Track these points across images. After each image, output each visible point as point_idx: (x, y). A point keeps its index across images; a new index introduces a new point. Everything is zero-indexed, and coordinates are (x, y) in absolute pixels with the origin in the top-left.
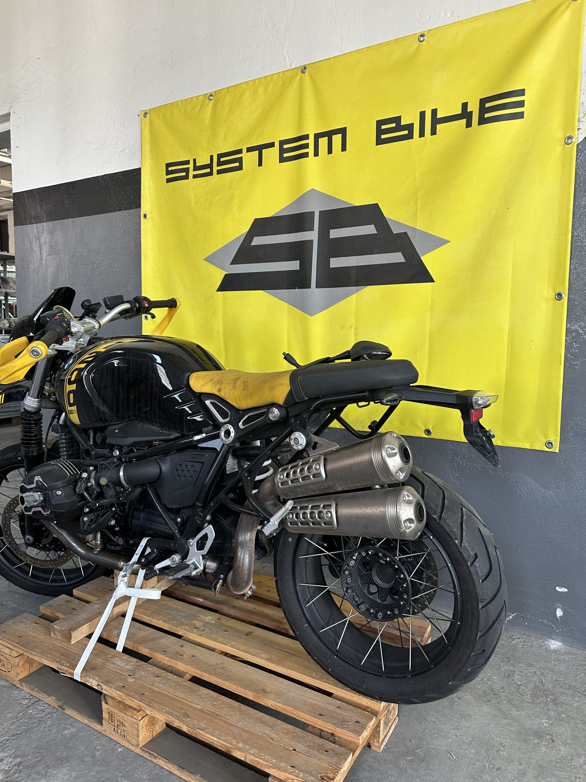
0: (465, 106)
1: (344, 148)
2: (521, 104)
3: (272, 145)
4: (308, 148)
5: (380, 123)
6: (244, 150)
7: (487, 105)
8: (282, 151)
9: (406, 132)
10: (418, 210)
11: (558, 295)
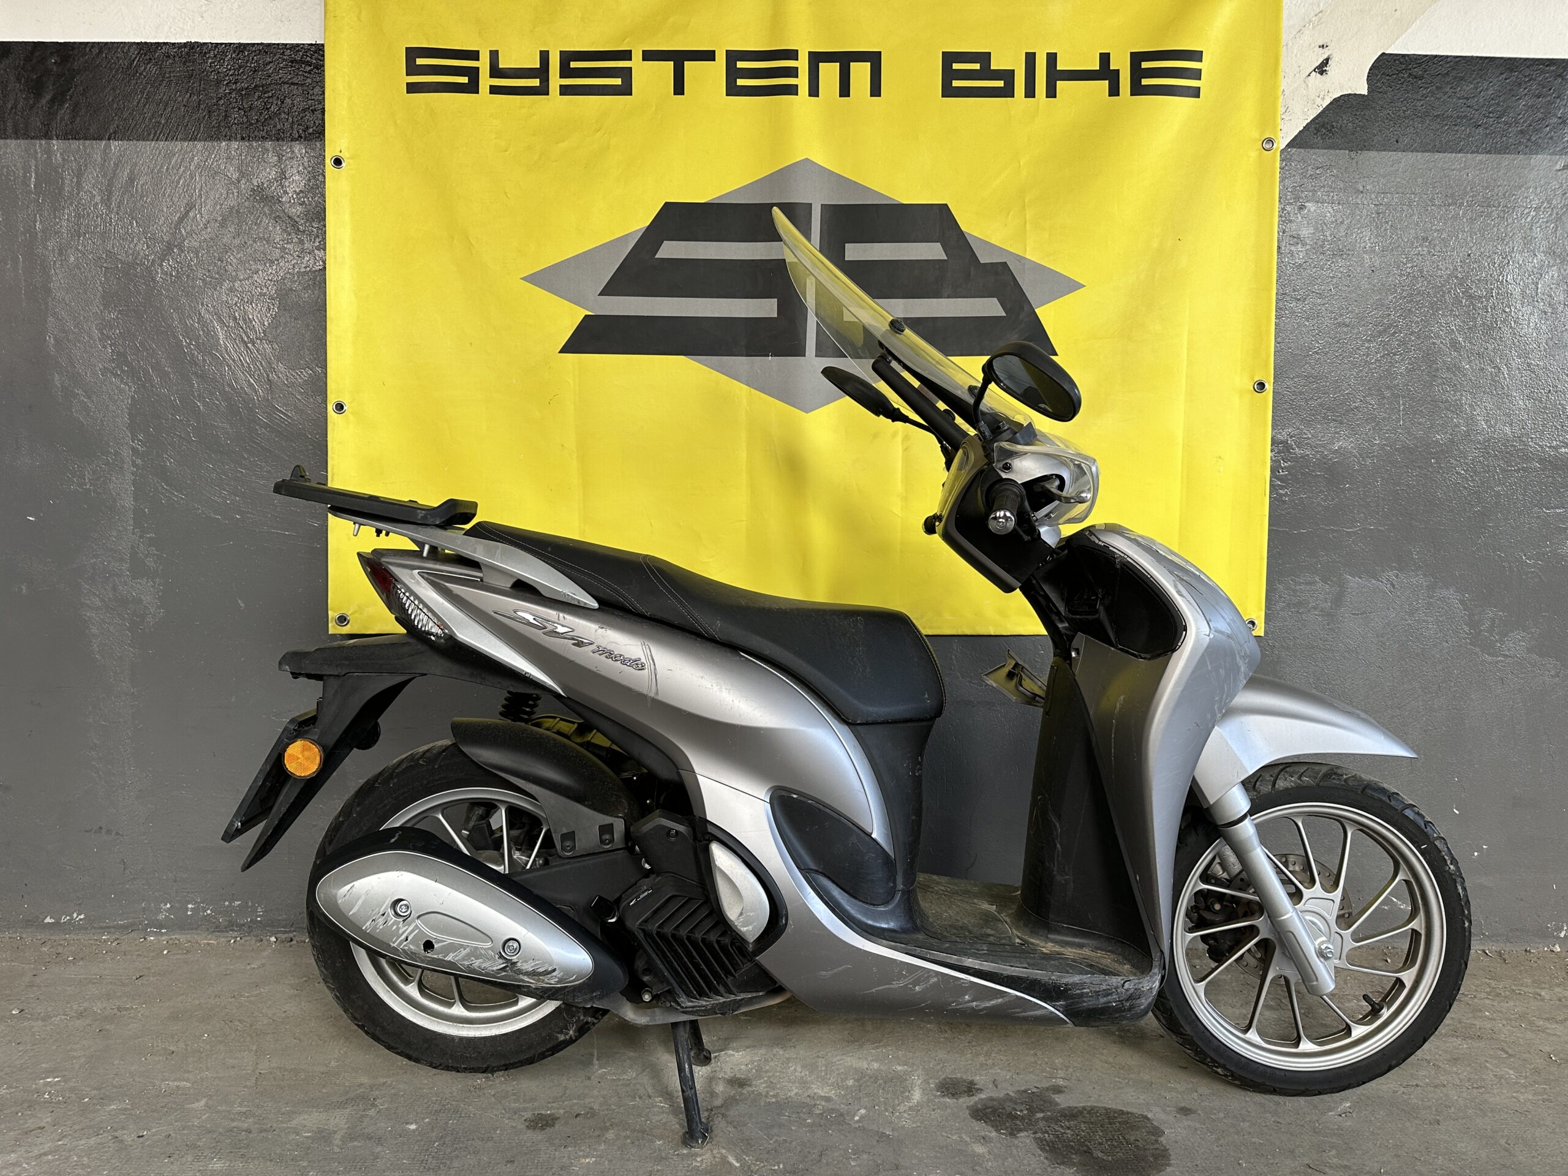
0: (1105, 58)
1: (876, 91)
2: (1197, 74)
3: (709, 56)
4: (797, 76)
5: (949, 58)
6: (637, 55)
7: (1145, 65)
8: (732, 73)
9: (1000, 84)
10: (1028, 226)
11: (1258, 384)
